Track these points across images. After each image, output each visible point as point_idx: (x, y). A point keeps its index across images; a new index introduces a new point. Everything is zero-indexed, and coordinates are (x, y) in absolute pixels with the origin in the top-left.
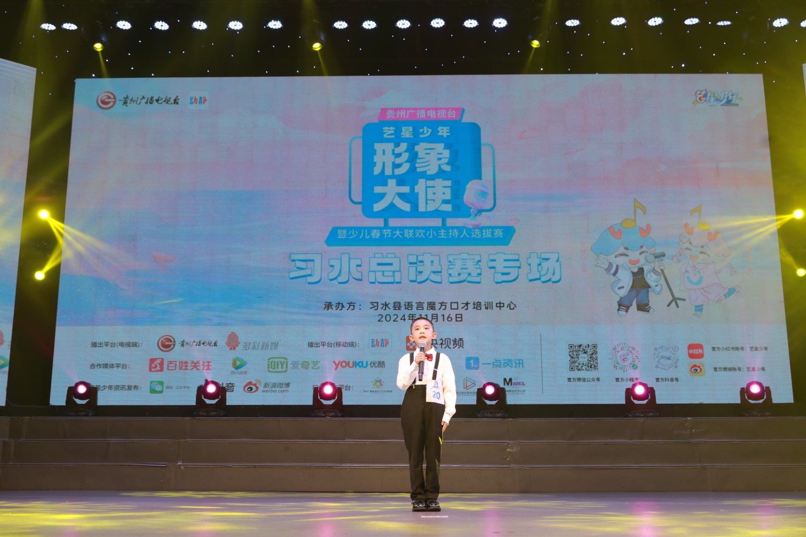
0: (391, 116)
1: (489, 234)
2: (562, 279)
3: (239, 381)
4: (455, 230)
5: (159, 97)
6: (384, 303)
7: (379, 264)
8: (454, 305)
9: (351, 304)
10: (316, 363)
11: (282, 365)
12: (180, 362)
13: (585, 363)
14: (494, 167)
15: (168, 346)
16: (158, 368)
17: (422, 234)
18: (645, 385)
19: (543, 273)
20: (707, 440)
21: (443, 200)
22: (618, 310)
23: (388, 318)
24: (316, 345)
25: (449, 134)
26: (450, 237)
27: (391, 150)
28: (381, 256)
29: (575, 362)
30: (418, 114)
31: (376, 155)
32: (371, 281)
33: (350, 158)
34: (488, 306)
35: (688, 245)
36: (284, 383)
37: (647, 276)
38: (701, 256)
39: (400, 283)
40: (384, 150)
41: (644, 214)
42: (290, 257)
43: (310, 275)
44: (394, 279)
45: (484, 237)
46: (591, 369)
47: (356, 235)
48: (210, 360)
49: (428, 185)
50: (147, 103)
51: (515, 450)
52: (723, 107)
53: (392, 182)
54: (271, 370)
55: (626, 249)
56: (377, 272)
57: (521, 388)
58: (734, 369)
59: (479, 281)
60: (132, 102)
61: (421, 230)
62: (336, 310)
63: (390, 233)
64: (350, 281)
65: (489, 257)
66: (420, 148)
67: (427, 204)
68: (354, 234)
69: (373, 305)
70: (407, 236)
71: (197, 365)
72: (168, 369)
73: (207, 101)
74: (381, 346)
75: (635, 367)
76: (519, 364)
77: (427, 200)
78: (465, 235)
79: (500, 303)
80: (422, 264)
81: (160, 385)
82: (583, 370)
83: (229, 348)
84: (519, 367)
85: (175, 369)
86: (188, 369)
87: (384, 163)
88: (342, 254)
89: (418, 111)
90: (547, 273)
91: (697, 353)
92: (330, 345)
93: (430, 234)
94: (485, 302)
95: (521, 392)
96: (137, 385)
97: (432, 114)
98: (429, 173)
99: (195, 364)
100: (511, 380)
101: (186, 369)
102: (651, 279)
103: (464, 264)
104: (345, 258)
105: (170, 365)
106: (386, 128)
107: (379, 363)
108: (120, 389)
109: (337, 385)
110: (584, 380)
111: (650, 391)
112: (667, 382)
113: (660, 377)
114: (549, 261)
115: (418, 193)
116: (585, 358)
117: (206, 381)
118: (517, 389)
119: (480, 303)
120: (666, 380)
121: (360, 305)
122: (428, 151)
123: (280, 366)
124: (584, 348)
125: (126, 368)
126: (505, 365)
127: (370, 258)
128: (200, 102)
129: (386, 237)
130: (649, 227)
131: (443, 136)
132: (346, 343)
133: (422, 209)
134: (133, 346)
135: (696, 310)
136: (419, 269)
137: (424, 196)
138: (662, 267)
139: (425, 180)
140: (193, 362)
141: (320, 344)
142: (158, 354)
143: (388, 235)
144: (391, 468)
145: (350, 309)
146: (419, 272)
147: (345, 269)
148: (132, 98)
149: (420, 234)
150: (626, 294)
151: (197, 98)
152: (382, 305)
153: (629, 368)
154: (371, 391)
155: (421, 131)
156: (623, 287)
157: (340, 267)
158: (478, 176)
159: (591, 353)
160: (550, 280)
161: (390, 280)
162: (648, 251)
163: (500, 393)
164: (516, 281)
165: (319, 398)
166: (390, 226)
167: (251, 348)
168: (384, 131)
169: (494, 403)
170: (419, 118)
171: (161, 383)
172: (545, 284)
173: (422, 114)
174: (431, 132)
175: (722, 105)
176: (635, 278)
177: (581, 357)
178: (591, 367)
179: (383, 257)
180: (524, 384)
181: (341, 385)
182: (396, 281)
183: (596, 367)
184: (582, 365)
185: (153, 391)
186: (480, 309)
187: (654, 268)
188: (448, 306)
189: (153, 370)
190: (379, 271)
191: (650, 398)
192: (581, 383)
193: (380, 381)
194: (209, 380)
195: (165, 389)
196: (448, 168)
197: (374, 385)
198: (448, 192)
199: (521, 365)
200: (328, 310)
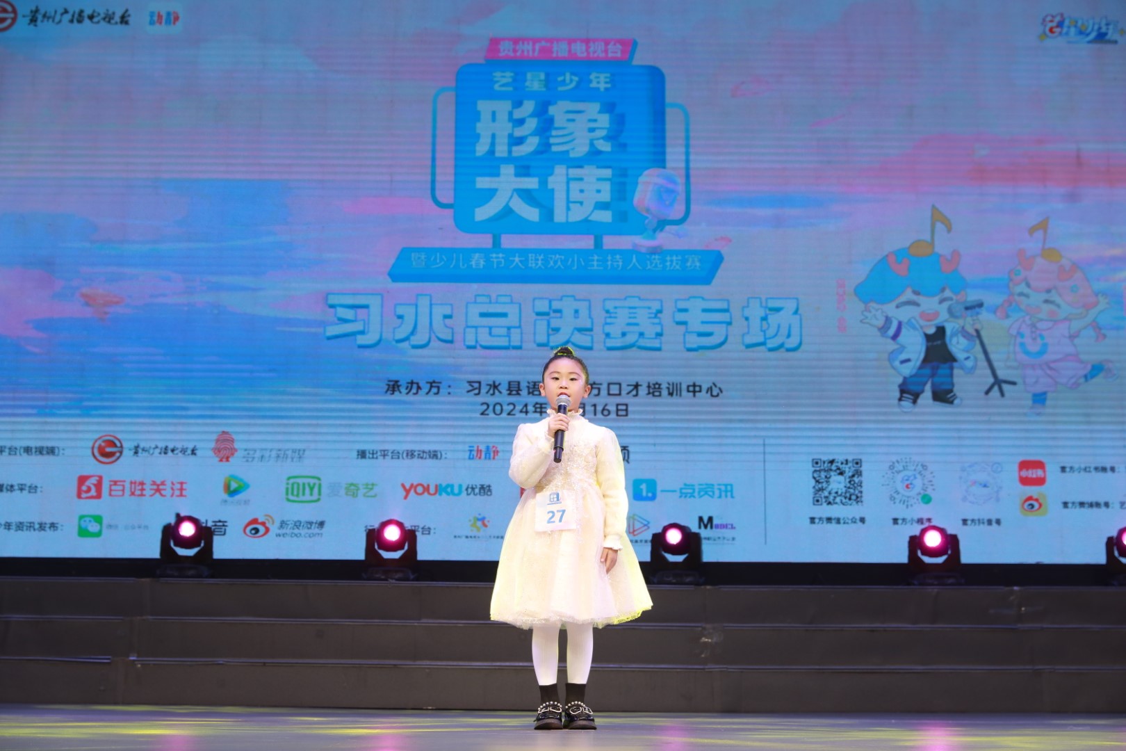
0: (506, 52)
1: (677, 264)
2: (803, 347)
3: (235, 516)
4: (618, 257)
5: (94, 11)
6: (491, 383)
7: (483, 315)
8: (614, 388)
9: (434, 385)
10: (370, 486)
11: (312, 489)
12: (131, 483)
13: (839, 493)
14: (687, 146)
15: (110, 455)
16: (93, 492)
17: (559, 263)
18: (941, 531)
19: (771, 332)
20: (1045, 626)
21: (597, 203)
22: (900, 400)
23: (497, 409)
24: (371, 456)
25: (609, 86)
26: (609, 268)
27: (507, 114)
28: (488, 301)
29: (822, 490)
30: (555, 49)
31: (479, 120)
32: (467, 343)
33: (434, 128)
34: (674, 390)
35: (1022, 288)
36: (315, 521)
37: (951, 341)
38: (1046, 307)
39: (519, 348)
40: (494, 114)
41: (949, 230)
42: (326, 299)
43: (362, 333)
44: (510, 341)
45: (668, 269)
46: (850, 502)
47: (443, 263)
48: (184, 481)
49: (571, 176)
50: (72, 21)
51: (715, 640)
52: (1091, 45)
53: (508, 170)
54: (291, 497)
55: (916, 293)
56: (480, 330)
57: (727, 533)
58: (1098, 505)
59: (658, 345)
60: (46, 20)
61: (558, 256)
62: (407, 393)
63: (503, 261)
64: (432, 344)
65: (676, 307)
66: (557, 111)
67: (568, 209)
68: (440, 262)
69: (472, 386)
70: (534, 265)
71: (161, 487)
72: (110, 495)
73: (181, 20)
74: (486, 458)
75: (927, 499)
76: (726, 491)
77: (568, 201)
78: (634, 264)
79: (694, 386)
80: (559, 315)
81: (96, 522)
82: (836, 503)
83: (218, 459)
84: (726, 496)
85: (123, 495)
86: (144, 495)
87: (493, 136)
88: (418, 295)
89: (555, 45)
90: (776, 335)
91: (1034, 476)
92: (396, 455)
93: (573, 261)
94: (669, 384)
95: (728, 540)
96: (55, 522)
97: (579, 49)
98: (572, 155)
99: (158, 485)
100: (710, 519)
101: (142, 495)
102: (957, 346)
103: (632, 315)
104: (424, 303)
105: (114, 488)
106: (498, 74)
107: (482, 487)
108: (25, 528)
109: (408, 526)
110: (838, 521)
111: (951, 542)
112: (981, 525)
113: (969, 517)
114: (782, 313)
115: (553, 190)
116: (840, 483)
117: (178, 515)
118: (720, 535)
119: (660, 385)
120: (980, 521)
121: (449, 386)
122: (571, 116)
123: (307, 491)
124: (839, 465)
125: (36, 492)
126: (702, 493)
127: (467, 303)
128: (168, 22)
129: (495, 266)
130: (956, 254)
131: (598, 89)
132: (424, 452)
133: (559, 217)
134: (48, 453)
135: (1035, 401)
136: (554, 323)
137: (564, 196)
138: (978, 326)
139: (565, 166)
140: (154, 483)
141: (379, 454)
142: (92, 467)
143: (498, 263)
144: (501, 669)
145: (431, 393)
146: (553, 330)
147: (424, 321)
148: (46, 13)
149: (555, 262)
150: (914, 372)
151: (161, 13)
152: (488, 387)
153: (915, 500)
154: (467, 537)
155: (560, 79)
156: (908, 360)
157: (414, 318)
158: (659, 160)
159: (850, 474)
160: (782, 346)
161: (503, 342)
162: (954, 297)
163: (691, 542)
164: (724, 347)
165: (376, 547)
166: (502, 246)
167: (256, 460)
168: (496, 79)
169: (680, 558)
170: (557, 58)
171: (98, 519)
172: (772, 355)
173: (561, 50)
174: (579, 83)
175: (1090, 42)
176: (930, 344)
177: (834, 481)
178: (850, 499)
179: (490, 302)
180: (733, 527)
181: (415, 526)
182: (512, 344)
183: (858, 499)
184: (836, 495)
185: (83, 532)
186: (660, 395)
187: (963, 328)
188: (604, 388)
189: (84, 495)
190: (484, 327)
191: (949, 552)
192: (833, 525)
193: (483, 520)
194: (183, 514)
195: (105, 531)
196: (605, 147)
197: (472, 526)
198: (606, 187)
199: (729, 494)
200: (393, 394)
